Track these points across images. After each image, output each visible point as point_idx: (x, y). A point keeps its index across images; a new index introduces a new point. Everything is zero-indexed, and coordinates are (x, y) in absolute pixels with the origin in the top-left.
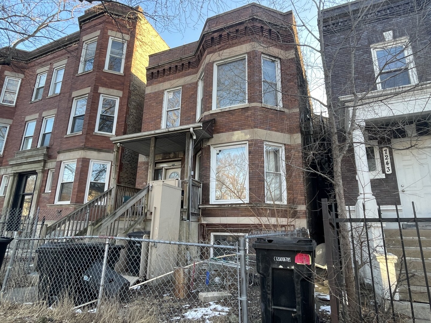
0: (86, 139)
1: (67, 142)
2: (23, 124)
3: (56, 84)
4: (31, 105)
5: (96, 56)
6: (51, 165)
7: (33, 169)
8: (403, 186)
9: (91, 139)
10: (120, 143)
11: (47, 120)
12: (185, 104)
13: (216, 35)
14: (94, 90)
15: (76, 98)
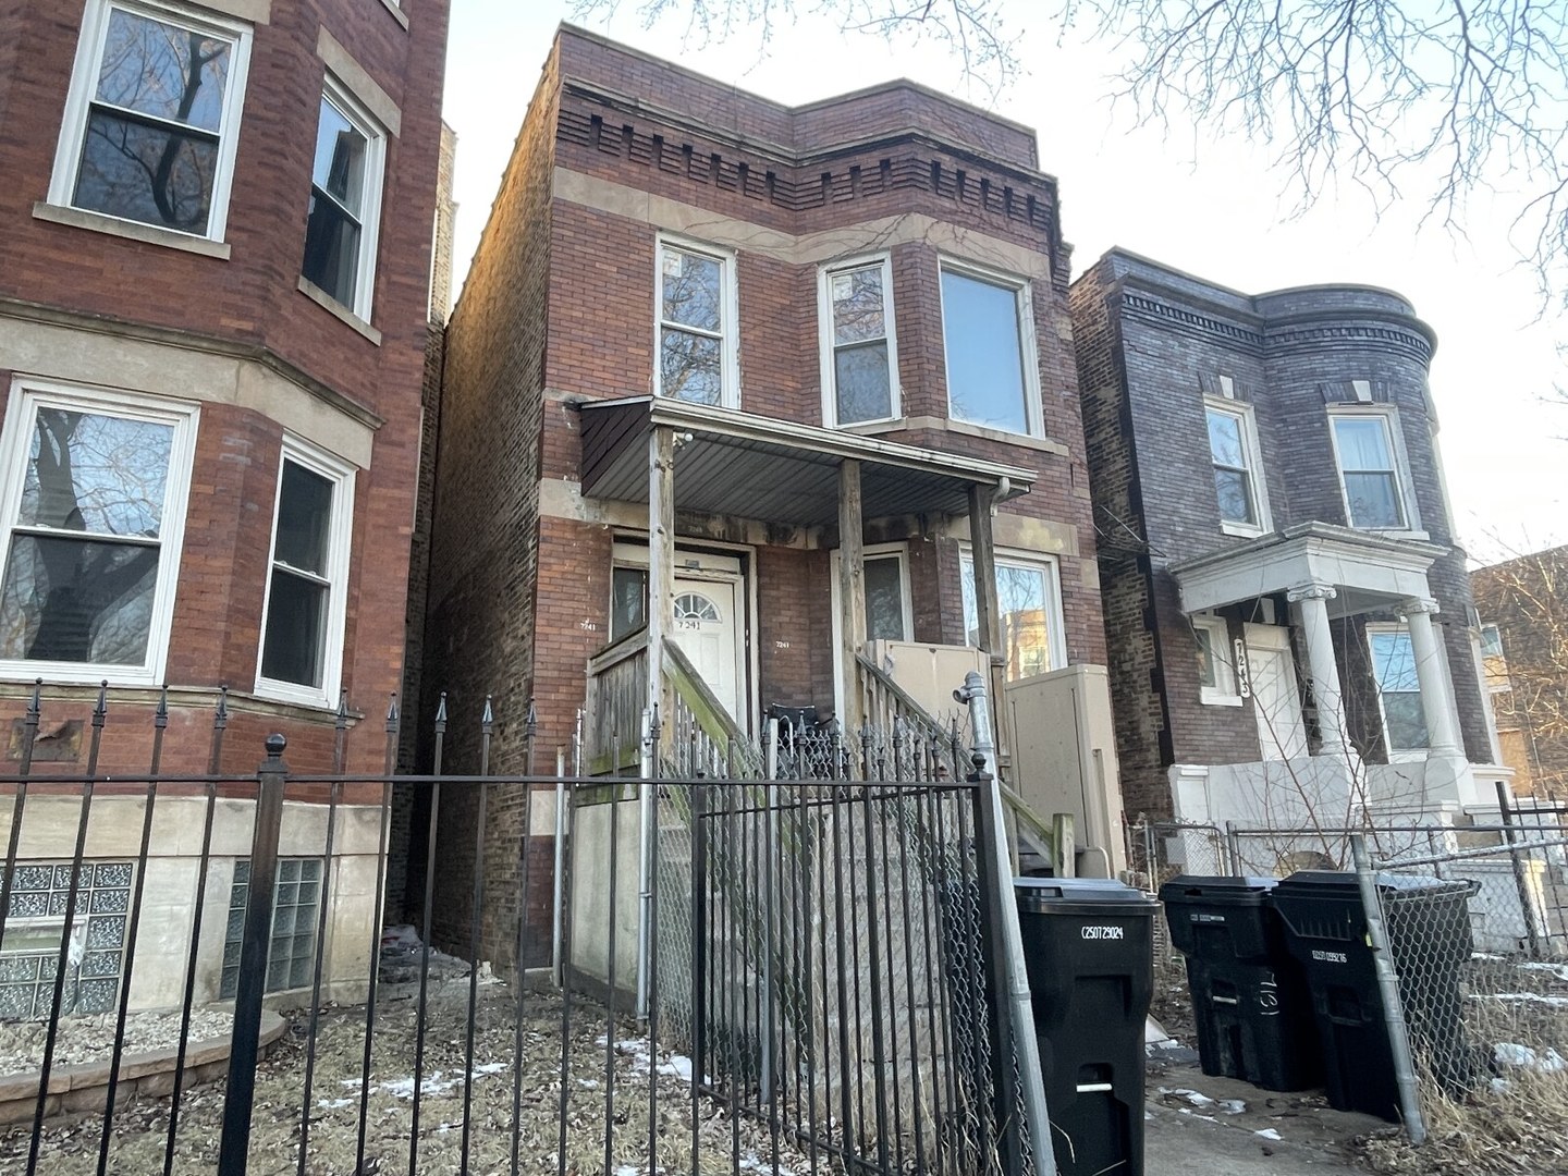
9: (287, 311)
10: (695, 432)
13: (948, 162)
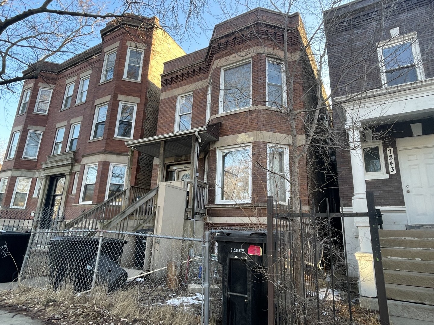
0: (107, 143)
1: (90, 147)
2: (54, 130)
3: (82, 93)
4: (61, 113)
5: (116, 66)
6: (77, 168)
7: (62, 172)
8: (408, 186)
9: (111, 144)
10: (134, 147)
11: (75, 127)
12: (196, 108)
13: (223, 41)
14: (114, 98)
15: (98, 106)
